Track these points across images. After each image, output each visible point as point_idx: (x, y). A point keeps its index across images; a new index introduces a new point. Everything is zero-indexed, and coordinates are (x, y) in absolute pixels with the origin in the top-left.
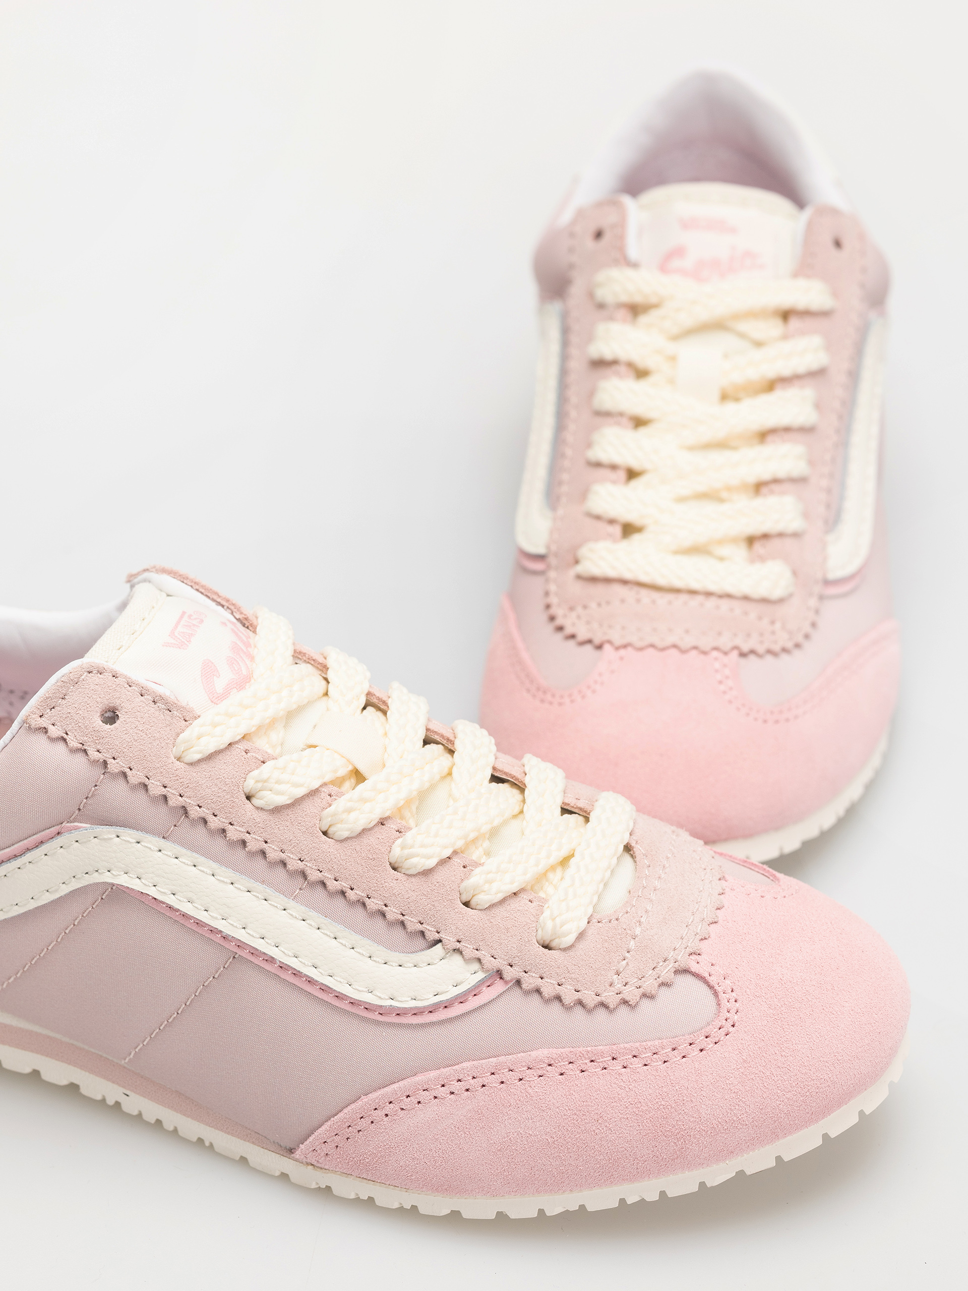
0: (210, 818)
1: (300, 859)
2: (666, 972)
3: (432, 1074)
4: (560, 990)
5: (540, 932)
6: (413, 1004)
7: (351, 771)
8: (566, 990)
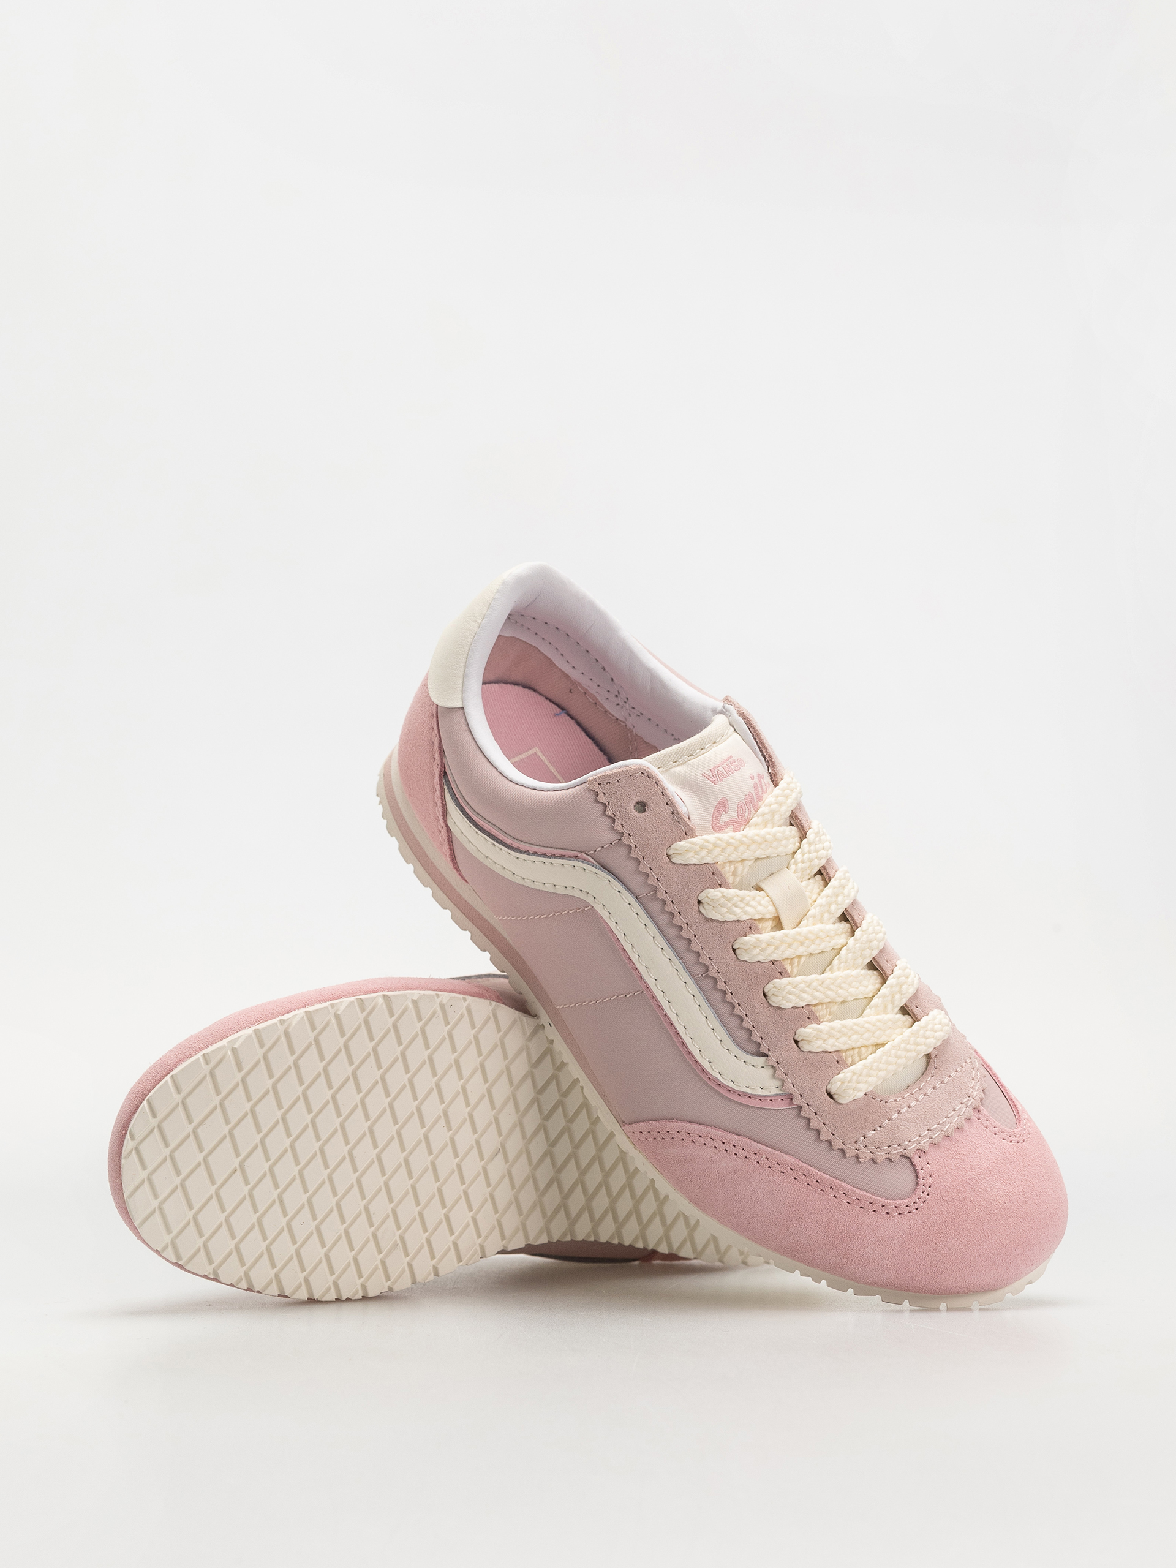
0: (669, 903)
1: (710, 958)
2: (896, 1152)
3: (720, 1133)
4: (823, 1128)
5: (829, 1085)
6: (731, 1084)
7: (776, 917)
8: (826, 1130)
